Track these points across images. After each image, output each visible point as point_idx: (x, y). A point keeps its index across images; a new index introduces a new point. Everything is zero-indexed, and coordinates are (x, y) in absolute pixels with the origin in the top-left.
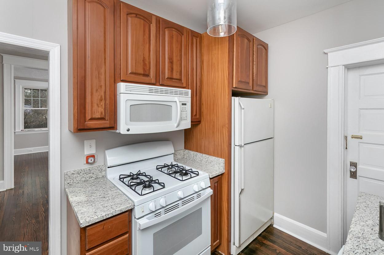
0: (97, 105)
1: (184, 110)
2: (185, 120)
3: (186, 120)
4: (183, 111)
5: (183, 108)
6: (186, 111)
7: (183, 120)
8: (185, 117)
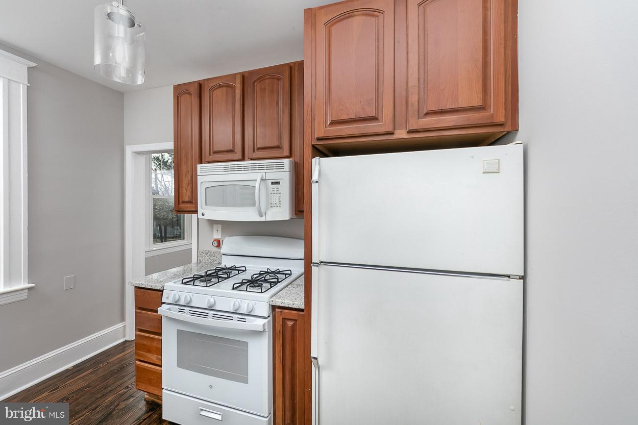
0: (186, 189)
1: (276, 192)
2: (277, 206)
3: (280, 206)
4: (274, 193)
5: (273, 188)
6: (280, 193)
7: (274, 206)
8: (278, 203)
